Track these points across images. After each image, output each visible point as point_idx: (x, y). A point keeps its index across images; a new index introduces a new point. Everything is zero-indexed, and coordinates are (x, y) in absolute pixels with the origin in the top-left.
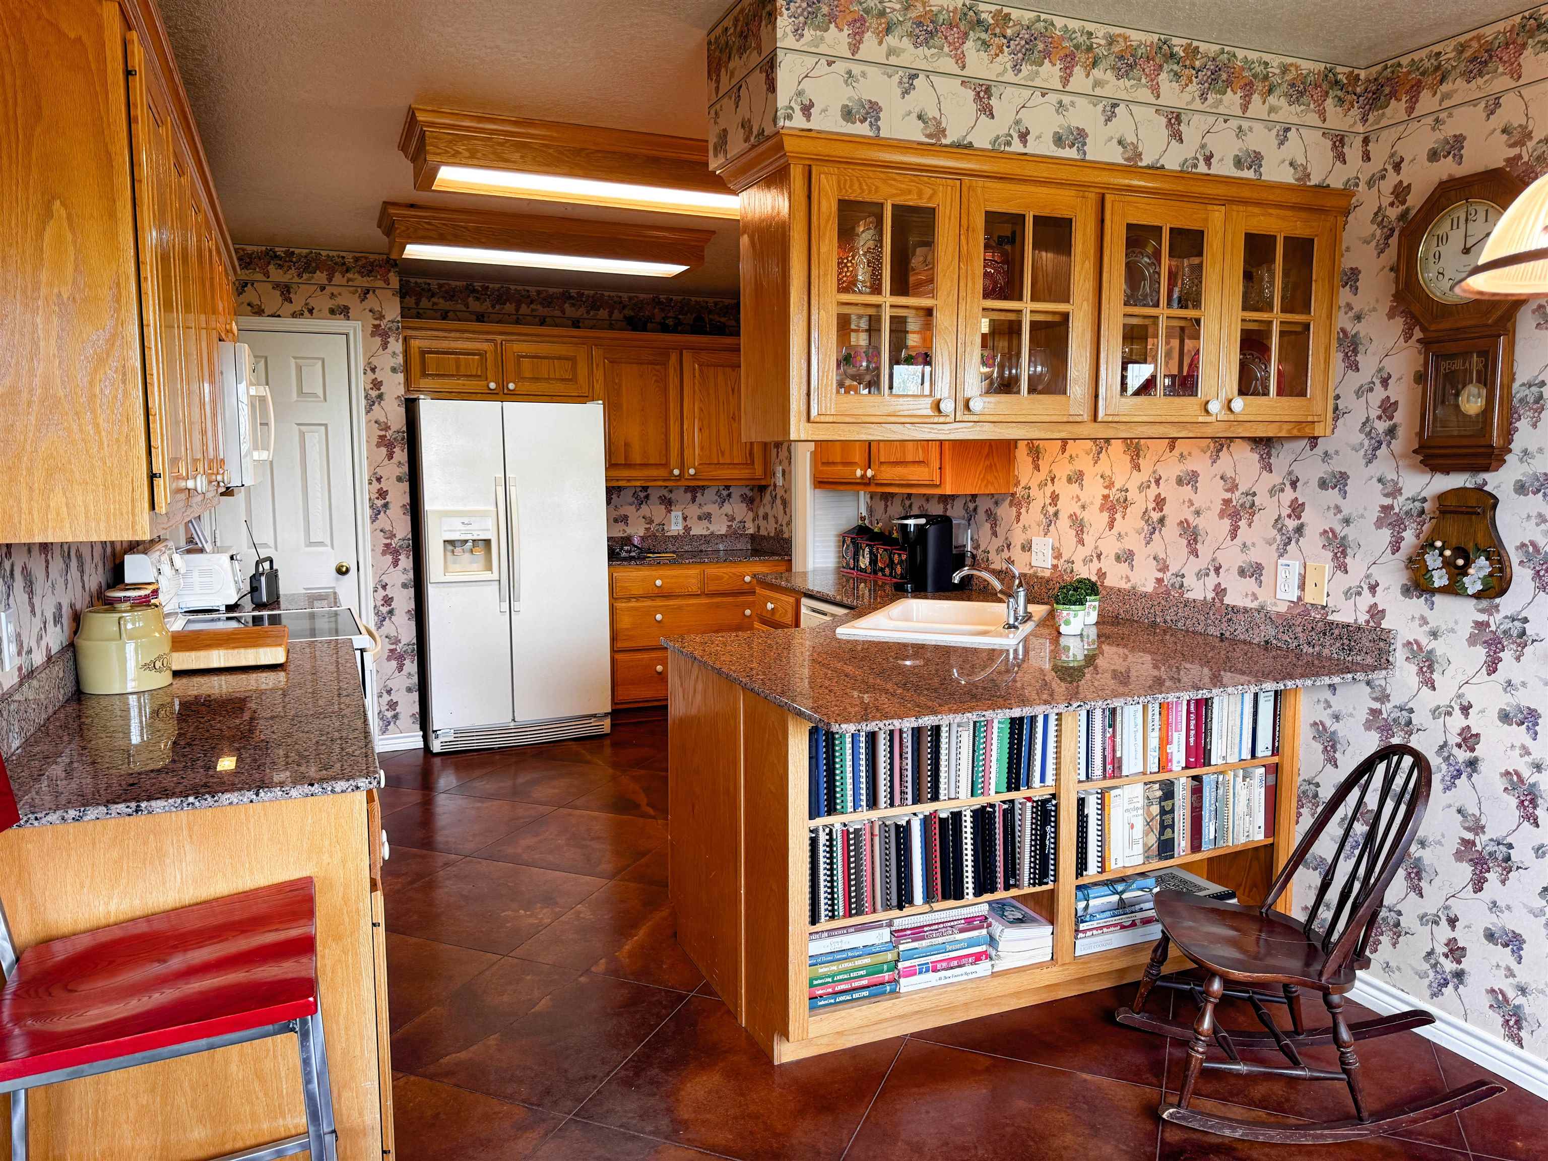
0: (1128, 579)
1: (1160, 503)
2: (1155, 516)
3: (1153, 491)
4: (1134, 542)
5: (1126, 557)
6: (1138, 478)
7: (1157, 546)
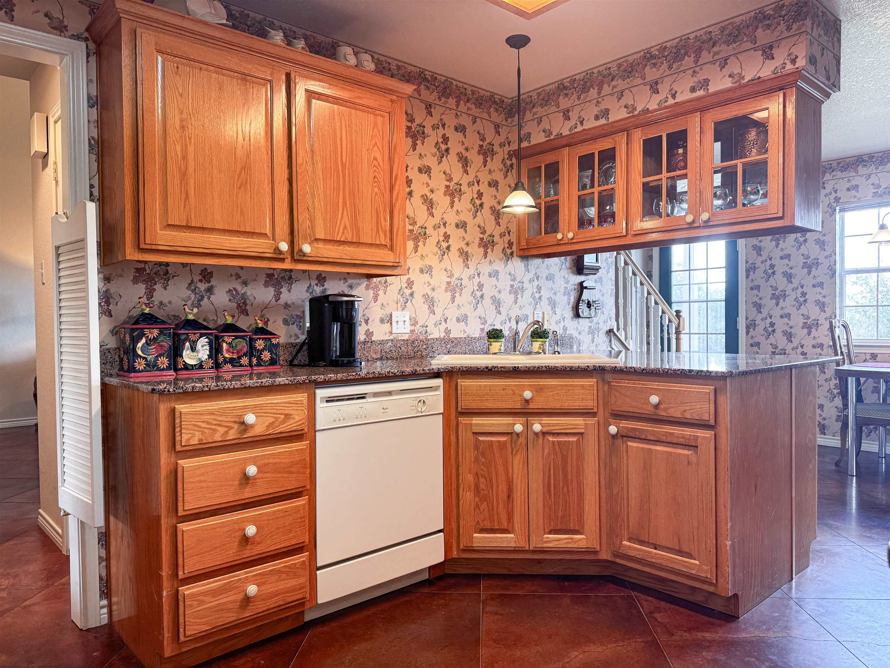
0: (465, 332)
1: (481, 286)
2: (479, 294)
3: (476, 280)
4: (467, 309)
5: (463, 319)
6: (467, 273)
7: (480, 311)
